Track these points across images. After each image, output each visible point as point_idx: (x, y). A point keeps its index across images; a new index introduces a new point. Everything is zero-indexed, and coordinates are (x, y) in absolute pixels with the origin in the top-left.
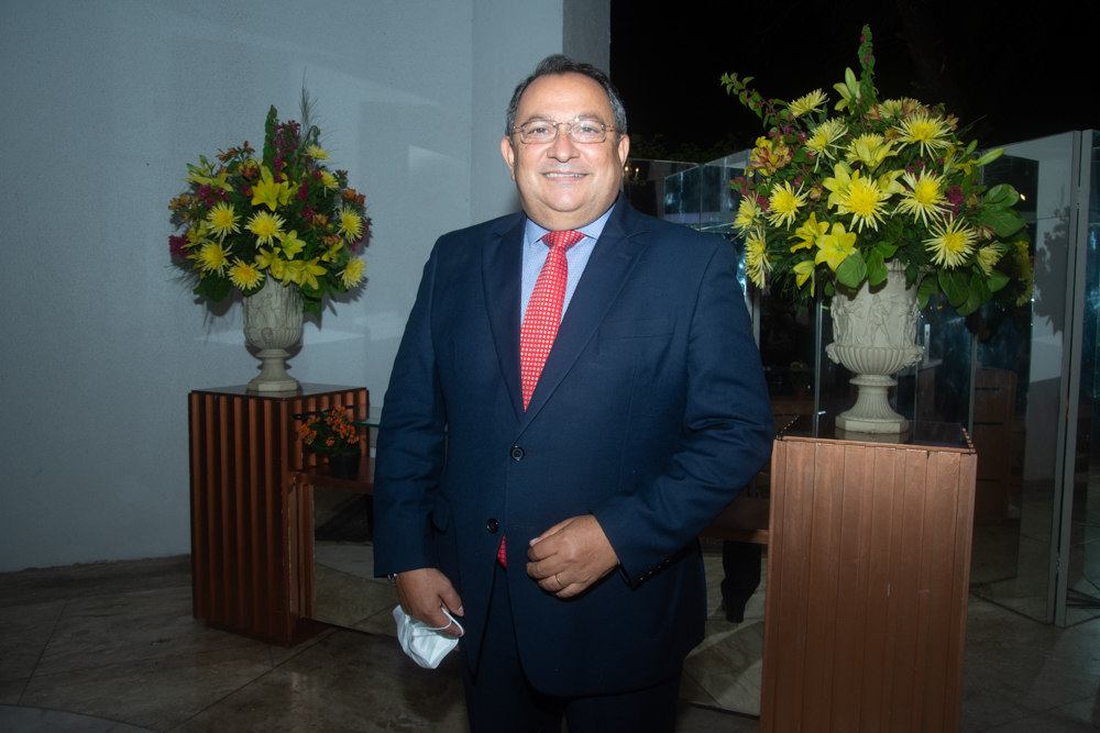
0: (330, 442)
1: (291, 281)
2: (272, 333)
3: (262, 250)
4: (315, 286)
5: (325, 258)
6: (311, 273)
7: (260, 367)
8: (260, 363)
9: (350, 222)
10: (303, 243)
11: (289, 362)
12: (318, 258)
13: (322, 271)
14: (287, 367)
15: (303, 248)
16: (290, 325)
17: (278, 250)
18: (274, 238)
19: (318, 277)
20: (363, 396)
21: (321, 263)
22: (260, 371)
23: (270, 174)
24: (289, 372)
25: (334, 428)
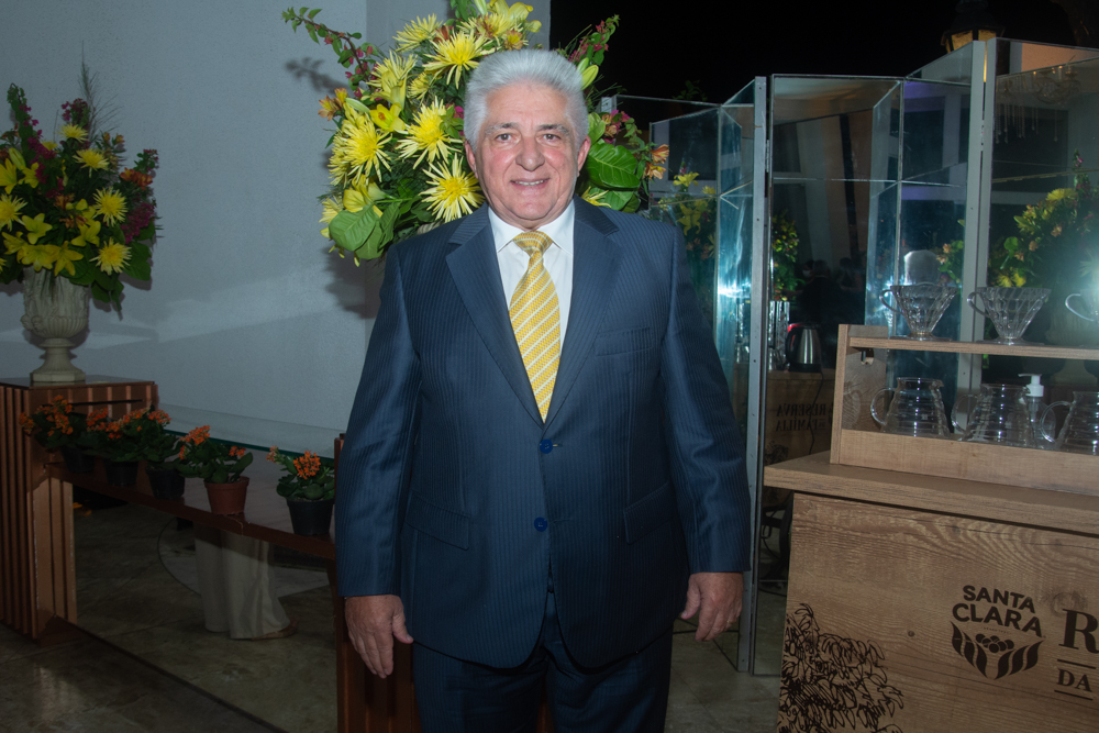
0: (51, 433)
1: (43, 267)
2: (41, 322)
3: (4, 235)
4: (73, 273)
5: (76, 242)
6: (66, 259)
7: (42, 357)
8: (43, 352)
9: (112, 204)
10: (49, 227)
11: (73, 352)
12: (66, 242)
13: (79, 257)
14: (74, 356)
15: (48, 233)
16: (62, 313)
17: (20, 234)
18: (14, 223)
19: (74, 262)
20: (148, 389)
21: (75, 248)
22: (42, 361)
23: (20, 156)
24: (74, 362)
25: (50, 419)
